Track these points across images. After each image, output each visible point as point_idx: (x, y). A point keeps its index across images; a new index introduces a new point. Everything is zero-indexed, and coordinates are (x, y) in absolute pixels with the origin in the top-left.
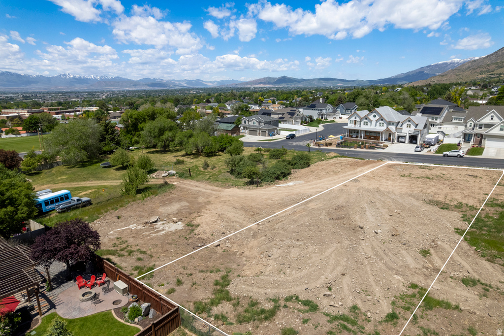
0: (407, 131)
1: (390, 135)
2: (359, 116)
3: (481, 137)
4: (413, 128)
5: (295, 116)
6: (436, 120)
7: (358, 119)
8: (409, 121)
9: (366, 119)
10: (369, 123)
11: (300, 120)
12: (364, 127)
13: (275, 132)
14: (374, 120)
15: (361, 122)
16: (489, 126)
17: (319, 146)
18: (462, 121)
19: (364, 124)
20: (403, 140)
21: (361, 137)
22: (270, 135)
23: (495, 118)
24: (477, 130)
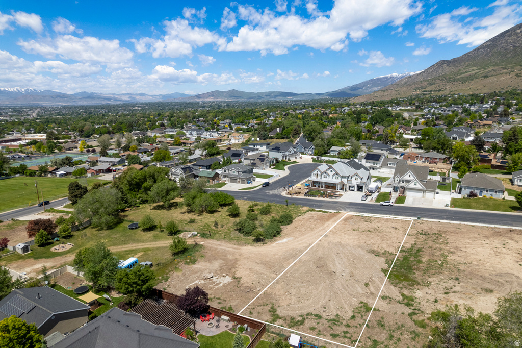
0: (355, 182)
1: (343, 185)
2: (320, 171)
3: (404, 189)
4: (359, 180)
5: (265, 161)
6: (377, 165)
7: (319, 173)
8: (357, 175)
9: (325, 173)
10: (328, 177)
11: (268, 164)
12: (324, 180)
13: (252, 180)
14: (331, 174)
15: (321, 175)
16: (408, 181)
17: (291, 195)
18: (395, 166)
19: (324, 177)
20: (353, 189)
21: (322, 187)
22: (248, 183)
23: (411, 176)
24: (401, 184)
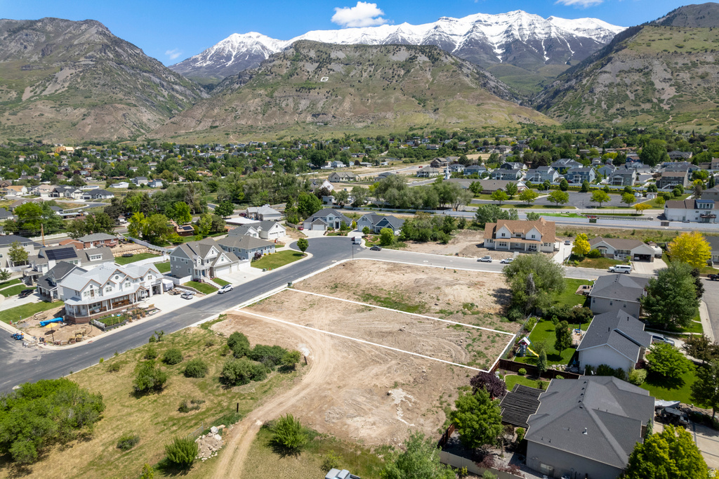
0: (149, 283)
1: (142, 292)
8: (149, 272)
10: (113, 288)
14: (118, 282)
15: (101, 289)
16: (215, 259)
18: (101, 259)
19: (107, 291)
23: (214, 251)
